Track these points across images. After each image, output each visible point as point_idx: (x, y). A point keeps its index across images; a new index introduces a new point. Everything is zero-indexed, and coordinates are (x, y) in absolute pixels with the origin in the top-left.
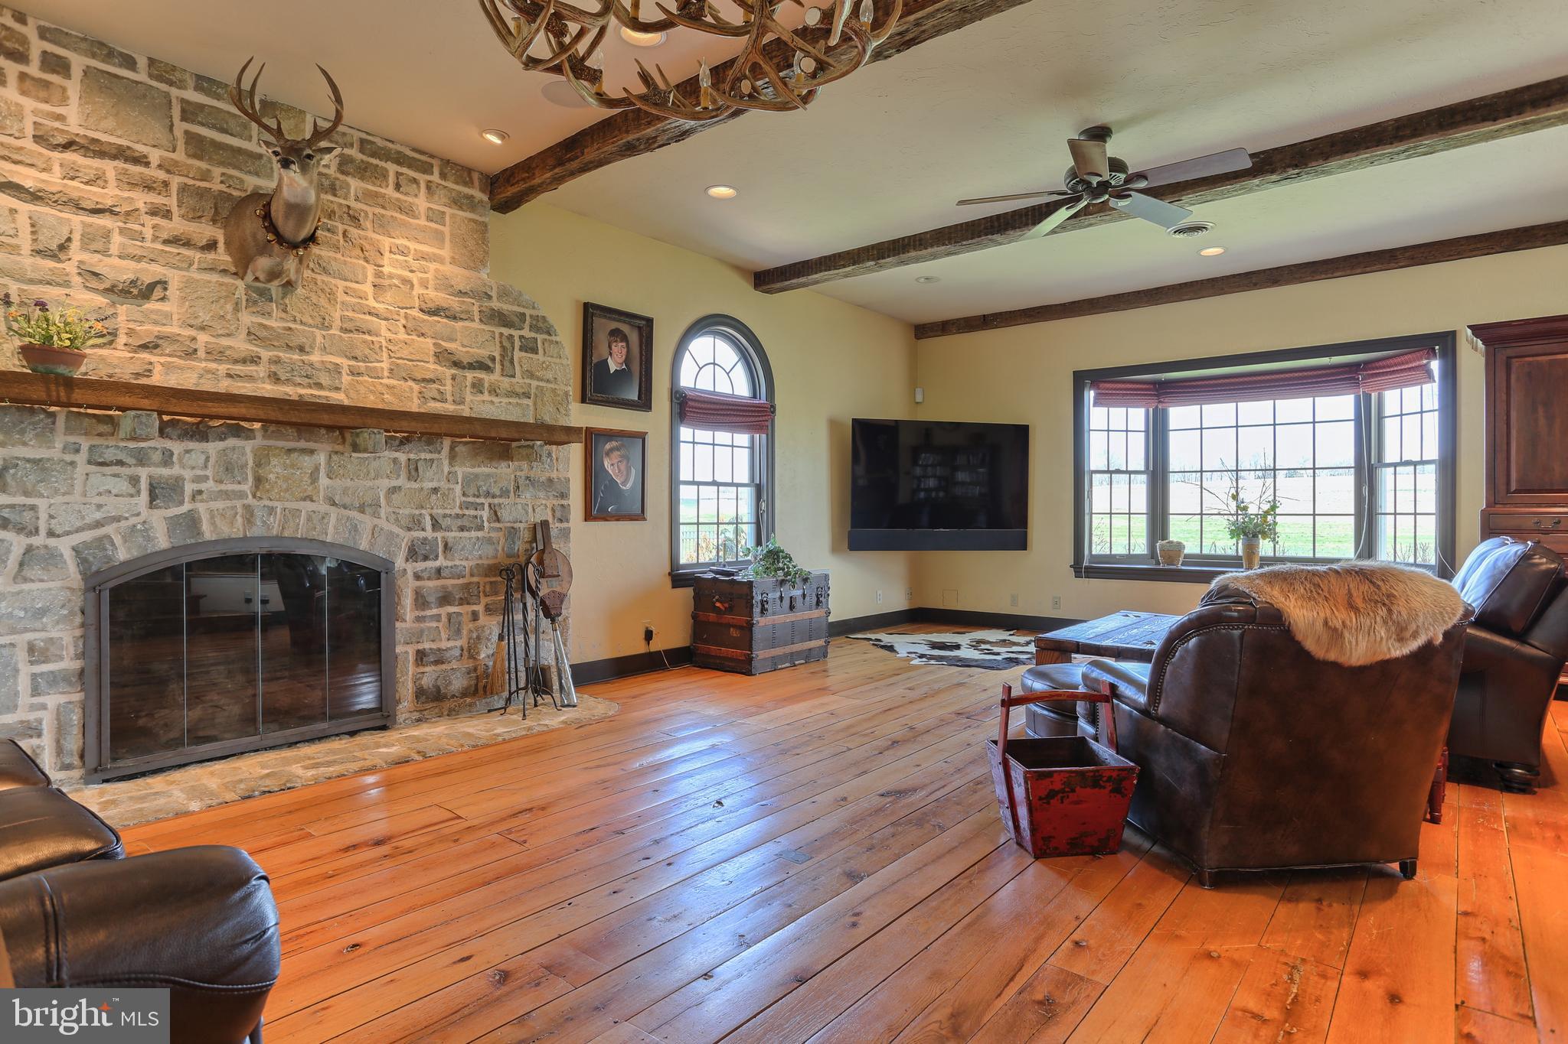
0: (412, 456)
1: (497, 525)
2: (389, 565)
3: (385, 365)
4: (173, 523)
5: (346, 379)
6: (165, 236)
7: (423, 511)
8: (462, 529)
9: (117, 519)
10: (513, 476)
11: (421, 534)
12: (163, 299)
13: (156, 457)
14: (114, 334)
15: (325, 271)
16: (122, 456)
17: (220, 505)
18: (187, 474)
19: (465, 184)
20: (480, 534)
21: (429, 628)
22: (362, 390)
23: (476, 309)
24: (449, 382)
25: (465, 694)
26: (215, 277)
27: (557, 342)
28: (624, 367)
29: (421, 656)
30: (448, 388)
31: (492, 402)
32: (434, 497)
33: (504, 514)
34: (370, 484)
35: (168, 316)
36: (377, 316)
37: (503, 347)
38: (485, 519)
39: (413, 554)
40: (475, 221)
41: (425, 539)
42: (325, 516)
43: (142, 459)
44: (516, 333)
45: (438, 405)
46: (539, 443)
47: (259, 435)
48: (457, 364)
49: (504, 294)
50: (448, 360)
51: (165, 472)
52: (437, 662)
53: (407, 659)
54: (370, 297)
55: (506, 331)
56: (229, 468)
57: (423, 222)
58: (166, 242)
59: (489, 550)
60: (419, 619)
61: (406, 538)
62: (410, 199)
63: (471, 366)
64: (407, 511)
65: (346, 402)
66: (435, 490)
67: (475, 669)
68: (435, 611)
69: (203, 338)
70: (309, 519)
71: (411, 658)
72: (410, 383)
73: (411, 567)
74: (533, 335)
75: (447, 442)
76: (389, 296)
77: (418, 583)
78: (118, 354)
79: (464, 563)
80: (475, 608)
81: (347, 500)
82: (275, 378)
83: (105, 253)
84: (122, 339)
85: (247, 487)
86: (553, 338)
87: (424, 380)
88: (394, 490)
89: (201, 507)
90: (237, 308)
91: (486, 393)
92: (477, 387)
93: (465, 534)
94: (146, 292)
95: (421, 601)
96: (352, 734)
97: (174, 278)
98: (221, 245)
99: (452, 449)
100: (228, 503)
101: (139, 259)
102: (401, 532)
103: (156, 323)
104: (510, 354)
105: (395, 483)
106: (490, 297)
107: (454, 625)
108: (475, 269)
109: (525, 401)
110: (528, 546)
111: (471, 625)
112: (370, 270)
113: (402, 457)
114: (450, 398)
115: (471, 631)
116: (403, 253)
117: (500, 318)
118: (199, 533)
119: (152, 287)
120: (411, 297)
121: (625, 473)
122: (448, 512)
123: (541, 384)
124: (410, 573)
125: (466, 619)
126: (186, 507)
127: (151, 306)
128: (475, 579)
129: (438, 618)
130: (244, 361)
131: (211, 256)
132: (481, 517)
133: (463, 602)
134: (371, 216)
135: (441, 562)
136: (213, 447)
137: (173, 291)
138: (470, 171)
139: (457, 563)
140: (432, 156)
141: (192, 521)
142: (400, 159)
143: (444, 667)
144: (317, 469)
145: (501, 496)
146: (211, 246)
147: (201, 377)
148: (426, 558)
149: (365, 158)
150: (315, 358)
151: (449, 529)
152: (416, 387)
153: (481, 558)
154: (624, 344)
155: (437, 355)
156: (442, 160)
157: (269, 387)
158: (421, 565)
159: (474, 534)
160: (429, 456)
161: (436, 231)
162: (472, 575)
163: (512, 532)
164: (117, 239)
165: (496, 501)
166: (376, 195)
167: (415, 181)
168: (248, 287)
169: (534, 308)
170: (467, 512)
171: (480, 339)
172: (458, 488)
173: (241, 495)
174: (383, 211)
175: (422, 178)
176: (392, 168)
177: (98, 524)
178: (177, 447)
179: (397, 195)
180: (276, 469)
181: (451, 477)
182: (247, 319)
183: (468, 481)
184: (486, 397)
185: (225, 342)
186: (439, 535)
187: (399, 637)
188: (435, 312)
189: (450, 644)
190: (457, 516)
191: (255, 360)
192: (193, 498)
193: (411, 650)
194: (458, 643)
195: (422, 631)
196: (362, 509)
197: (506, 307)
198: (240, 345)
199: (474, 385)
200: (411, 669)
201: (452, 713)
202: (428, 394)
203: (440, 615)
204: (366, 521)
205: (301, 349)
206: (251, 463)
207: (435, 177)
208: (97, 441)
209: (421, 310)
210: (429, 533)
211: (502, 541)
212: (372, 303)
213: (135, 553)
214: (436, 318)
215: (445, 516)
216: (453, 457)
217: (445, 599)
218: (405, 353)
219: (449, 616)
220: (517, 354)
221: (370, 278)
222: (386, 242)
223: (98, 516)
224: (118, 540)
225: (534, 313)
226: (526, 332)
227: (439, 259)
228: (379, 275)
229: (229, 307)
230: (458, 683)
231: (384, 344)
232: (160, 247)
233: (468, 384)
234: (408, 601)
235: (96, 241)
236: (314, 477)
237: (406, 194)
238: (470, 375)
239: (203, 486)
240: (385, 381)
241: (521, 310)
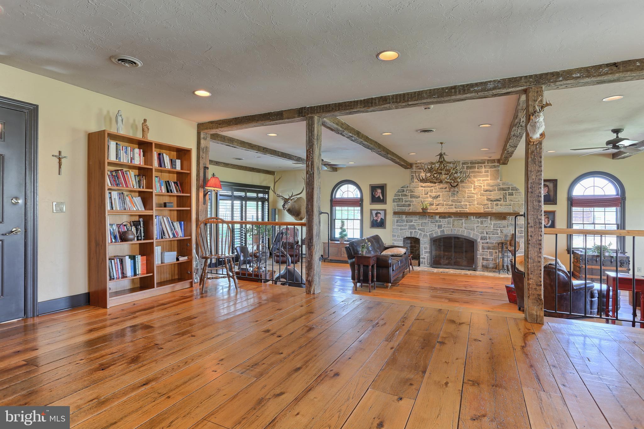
0: (481, 220)
1: (502, 234)
2: (476, 241)
3: (476, 203)
4: (441, 231)
5: (468, 206)
6: (439, 188)
7: (484, 231)
8: (493, 234)
9: (434, 230)
10: (506, 223)
11: (484, 235)
12: (439, 198)
13: (439, 221)
14: (433, 204)
15: (464, 188)
16: (434, 222)
17: (447, 229)
18: (443, 224)
19: (493, 163)
20: (498, 236)
21: (485, 254)
22: (471, 208)
23: (496, 188)
24: (490, 205)
25: (493, 268)
26: (446, 193)
27: (519, 192)
28: (547, 194)
29: (483, 259)
30: (490, 206)
31: (501, 208)
32: (486, 228)
33: (503, 231)
34: (473, 225)
35: (440, 200)
36: (474, 194)
37: (504, 196)
38: (499, 232)
39: (482, 239)
40: (496, 170)
41: (484, 236)
42: (464, 231)
43: (437, 221)
44: (507, 192)
45: (487, 209)
46: (508, 217)
47: (453, 217)
48: (491, 201)
49: (503, 184)
50: (489, 200)
51: (440, 223)
52: (487, 261)
53: (480, 259)
54: (473, 191)
55: (504, 192)
56: (449, 223)
57: (484, 173)
58: (440, 189)
59: (500, 239)
60: (483, 251)
61: (480, 235)
62: (481, 170)
63: (495, 201)
64: (481, 230)
65: (468, 212)
66: (487, 226)
67: (496, 264)
68: (486, 250)
69: (445, 203)
70: (461, 231)
71: (481, 259)
72: (481, 206)
73: (481, 241)
74: (512, 191)
75: (489, 217)
76: (476, 190)
77: (483, 244)
78: (434, 207)
79: (493, 241)
80: (496, 251)
81: (468, 228)
82: (456, 208)
83: (432, 192)
84: (434, 204)
85: (451, 226)
86: (518, 191)
87: (484, 205)
88: (478, 226)
89: (445, 229)
90: (450, 197)
91: (499, 206)
92: (497, 205)
93: (494, 235)
94: (437, 197)
95: (483, 248)
96: (469, 270)
97: (441, 194)
98: (447, 188)
99: (491, 218)
100: (449, 228)
101: (436, 192)
102: (479, 234)
103: (439, 201)
104: (505, 197)
105: (478, 225)
106: (500, 185)
107: (491, 254)
108: (496, 180)
109: (510, 207)
110: (511, 239)
111: (495, 254)
112: (473, 185)
113: (479, 220)
114: (490, 208)
115: (495, 256)
116: (479, 181)
117: (503, 189)
118: (444, 233)
119: (438, 196)
120: (481, 189)
121: (547, 222)
122: (490, 231)
123: (514, 202)
124: (481, 243)
125: (494, 253)
126: (443, 229)
127: (438, 199)
128: (496, 245)
129: (487, 252)
130: (451, 206)
131: (446, 189)
132: (498, 232)
133: (493, 249)
134: (472, 176)
135: (488, 241)
136: (446, 220)
137: (441, 196)
138: (494, 160)
139: (492, 241)
140: (485, 160)
141: (443, 231)
142: (478, 163)
143: (488, 262)
144: (463, 223)
145: (503, 228)
146: (446, 188)
147: (445, 209)
148: (484, 240)
149: (471, 165)
150: (462, 203)
151: (490, 234)
152: (482, 206)
153: (497, 240)
154: (547, 188)
155: (487, 199)
156: (488, 160)
157: (455, 209)
158: (483, 241)
159: (496, 235)
160: (485, 220)
161: (487, 175)
162: (495, 244)
163: (506, 236)
164: (434, 190)
165: (502, 229)
166: (475, 171)
167: (481, 166)
168: (451, 193)
169: (512, 185)
170: (494, 231)
171: (497, 195)
172: (492, 226)
173: (451, 227)
174: (475, 174)
175: (483, 165)
176: (477, 165)
177: (432, 231)
178: (441, 220)
179: (478, 170)
180: (456, 223)
181: (491, 224)
182: (451, 198)
183: (494, 224)
184: (499, 207)
185: (448, 203)
186: (488, 235)
187: (478, 254)
188: (486, 191)
189: (490, 257)
190: (492, 232)
191: (452, 205)
192: (444, 227)
193: (481, 257)
194: (492, 258)
195: (483, 254)
196: (471, 230)
197: (504, 186)
198: (450, 203)
199: (496, 205)
200: (481, 261)
201: (490, 271)
202: (485, 207)
203: (487, 251)
204: (472, 232)
205: (460, 202)
206: (452, 222)
207: (486, 164)
208: (432, 219)
209: (484, 191)
210: (485, 235)
211: (504, 237)
212: (473, 192)
213: (436, 236)
214: (487, 192)
215: (489, 231)
216: (491, 219)
217: (489, 248)
218: (480, 200)
219: (490, 252)
220: (507, 196)
221: (473, 187)
222: (476, 179)
223: (431, 230)
224: (434, 233)
225: (512, 186)
226: (510, 191)
227: (488, 180)
228: (474, 186)
229: (448, 197)
230: (491, 266)
231: (476, 199)
232: (439, 190)
233: (494, 204)
234: (480, 248)
235: (431, 191)
236: (462, 224)
237: (480, 169)
238: (495, 203)
239: (445, 226)
240: (476, 206)
241: (508, 186)
